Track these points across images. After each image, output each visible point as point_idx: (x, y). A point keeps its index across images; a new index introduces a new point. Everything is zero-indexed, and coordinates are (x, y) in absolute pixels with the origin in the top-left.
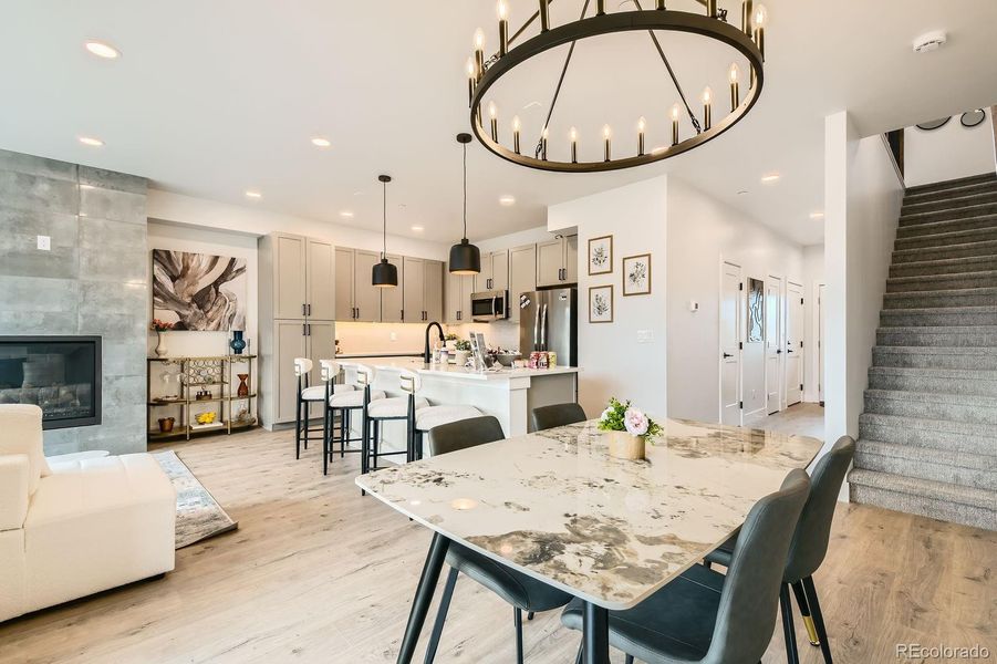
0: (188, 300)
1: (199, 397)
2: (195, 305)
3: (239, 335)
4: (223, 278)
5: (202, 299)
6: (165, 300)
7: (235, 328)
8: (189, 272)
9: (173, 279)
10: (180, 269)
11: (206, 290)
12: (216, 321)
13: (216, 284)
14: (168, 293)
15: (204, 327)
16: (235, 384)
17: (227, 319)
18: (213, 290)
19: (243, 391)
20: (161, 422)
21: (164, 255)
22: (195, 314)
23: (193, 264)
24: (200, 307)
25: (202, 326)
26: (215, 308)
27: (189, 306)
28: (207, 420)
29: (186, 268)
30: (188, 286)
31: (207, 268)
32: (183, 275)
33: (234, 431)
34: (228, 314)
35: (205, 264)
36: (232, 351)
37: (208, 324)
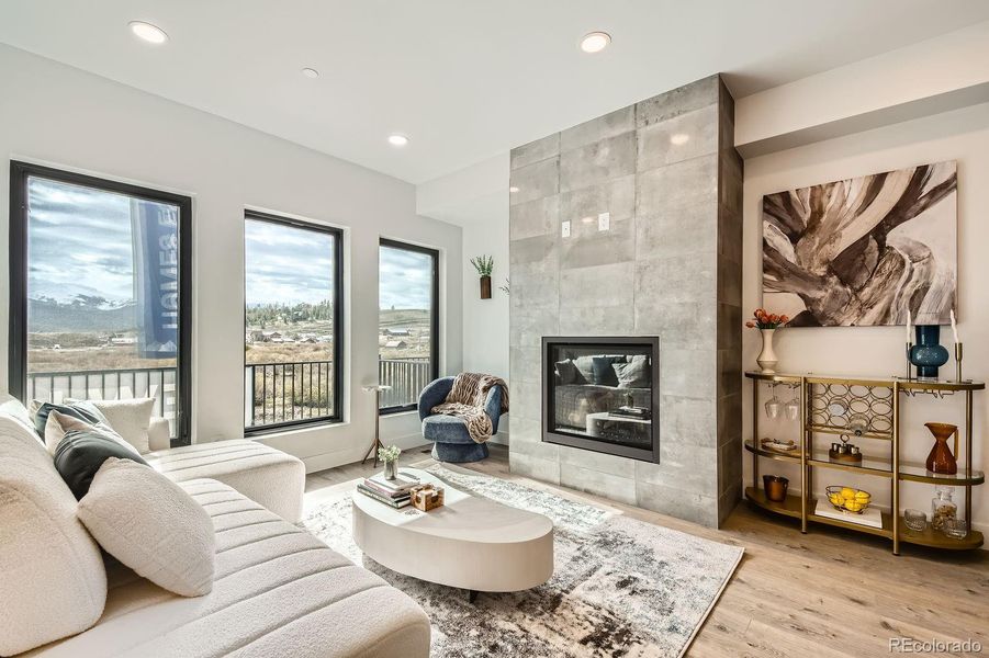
0: (821, 271)
1: (833, 454)
2: (834, 279)
3: (929, 334)
4: (897, 215)
5: (848, 267)
6: (780, 276)
7: (925, 318)
8: (823, 219)
9: (794, 238)
10: (806, 217)
11: (859, 247)
12: (879, 308)
13: (880, 232)
14: (785, 263)
15: (853, 319)
16: (918, 446)
17: (905, 301)
18: (873, 244)
19: (941, 464)
20: (768, 480)
21: (779, 201)
22: (835, 295)
23: (831, 204)
24: (843, 282)
25: (849, 318)
26: (876, 281)
27: (823, 280)
28: (849, 505)
29: (818, 213)
30: (821, 246)
31: (859, 203)
32: (813, 226)
33: (907, 549)
34: (909, 290)
35: (855, 195)
36: (914, 368)
37: (862, 313)
